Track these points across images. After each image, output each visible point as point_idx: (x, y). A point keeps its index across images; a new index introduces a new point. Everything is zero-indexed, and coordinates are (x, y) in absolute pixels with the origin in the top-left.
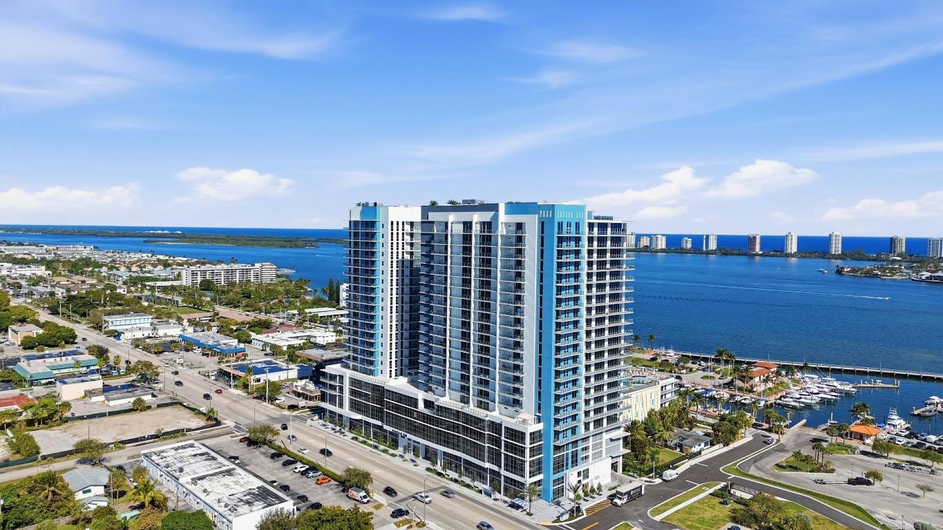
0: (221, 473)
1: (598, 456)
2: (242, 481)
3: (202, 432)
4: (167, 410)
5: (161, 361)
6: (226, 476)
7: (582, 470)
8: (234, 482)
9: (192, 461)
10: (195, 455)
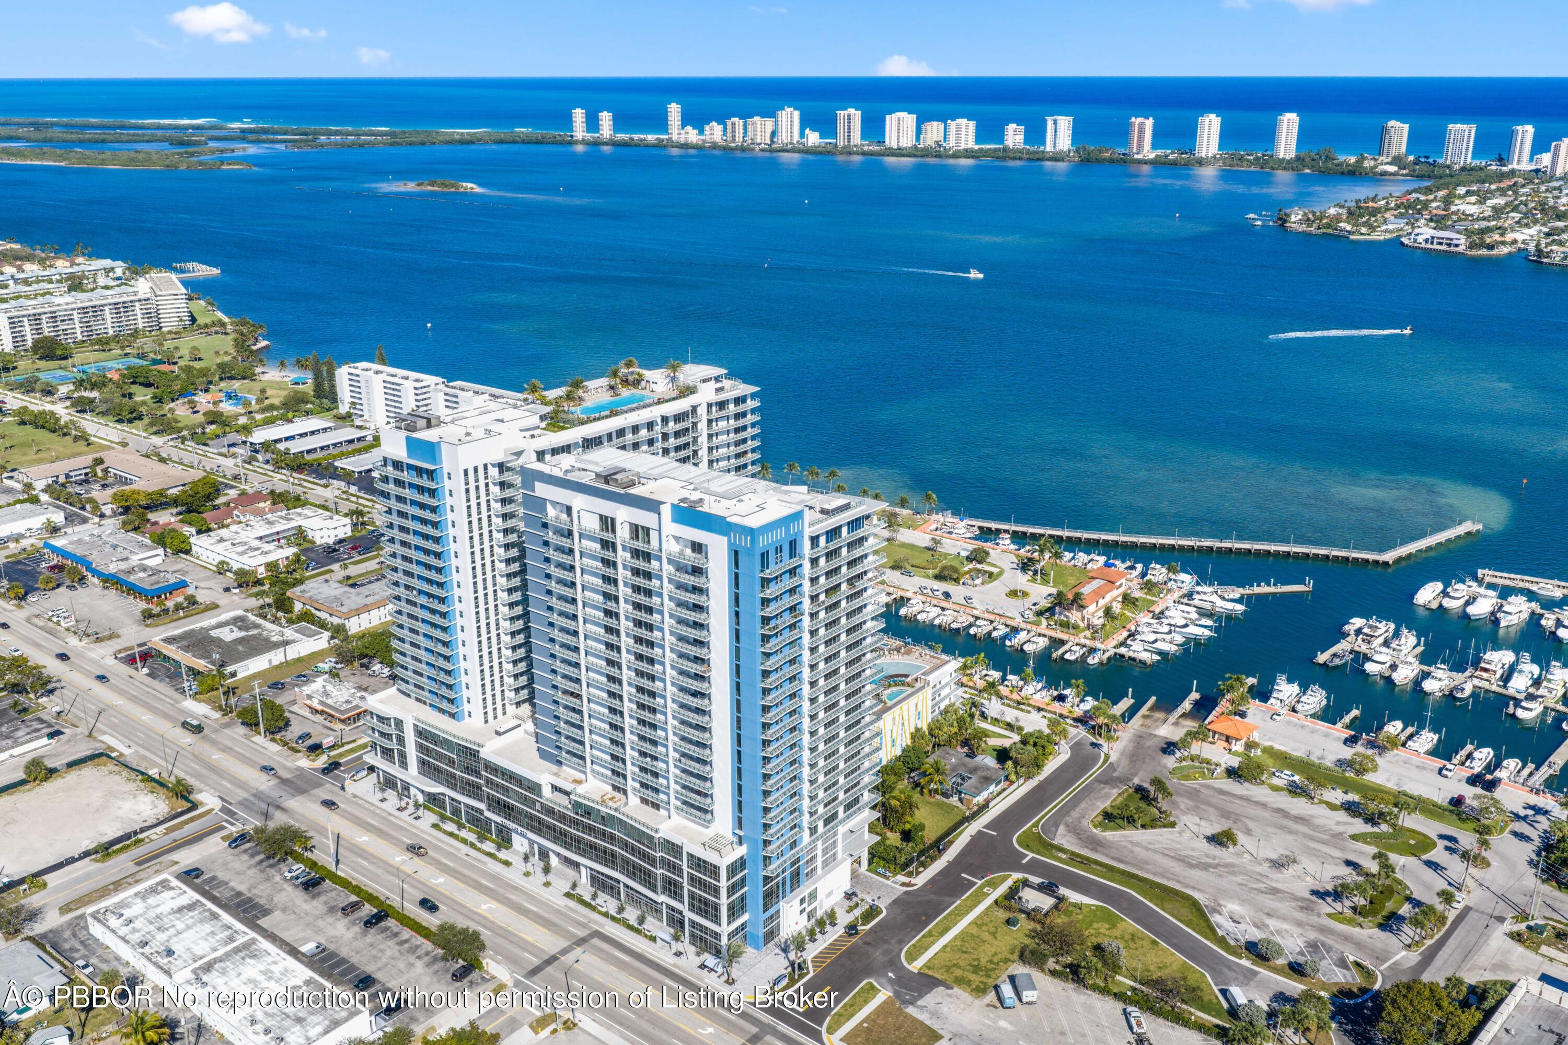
0: (237, 950)
1: (831, 861)
2: (276, 969)
3: (170, 830)
4: (88, 772)
5: (28, 620)
6: (248, 960)
7: (806, 894)
8: (261, 972)
9: (180, 925)
10: (180, 910)
